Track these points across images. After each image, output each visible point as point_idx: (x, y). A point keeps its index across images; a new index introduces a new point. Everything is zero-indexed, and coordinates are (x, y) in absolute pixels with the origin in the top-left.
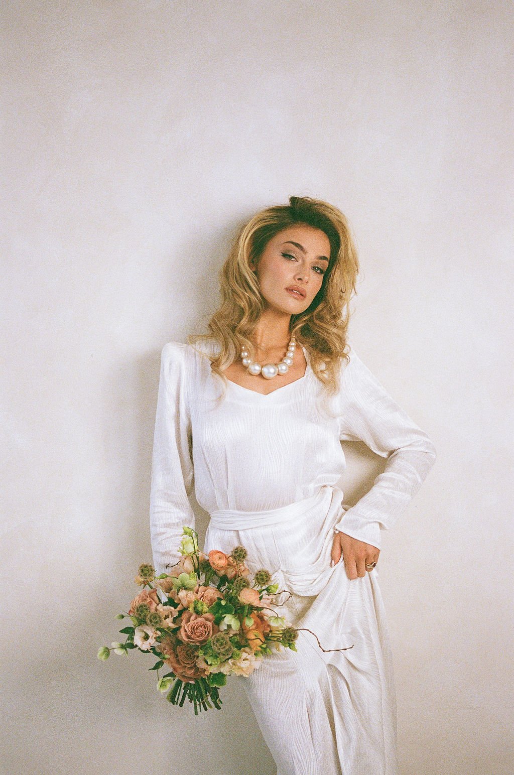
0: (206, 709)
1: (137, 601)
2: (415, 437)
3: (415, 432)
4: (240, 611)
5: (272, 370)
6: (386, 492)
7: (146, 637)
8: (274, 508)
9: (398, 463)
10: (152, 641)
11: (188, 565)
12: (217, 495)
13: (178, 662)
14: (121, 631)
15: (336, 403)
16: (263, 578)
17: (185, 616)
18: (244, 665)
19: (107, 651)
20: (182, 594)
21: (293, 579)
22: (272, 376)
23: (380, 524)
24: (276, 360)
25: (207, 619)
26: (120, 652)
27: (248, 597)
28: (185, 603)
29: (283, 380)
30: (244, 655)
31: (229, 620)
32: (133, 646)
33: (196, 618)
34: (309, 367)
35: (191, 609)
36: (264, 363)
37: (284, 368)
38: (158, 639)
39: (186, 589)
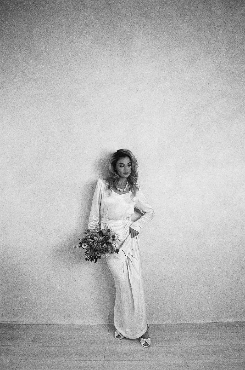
0: (93, 263)
1: (84, 237)
2: (151, 210)
3: (152, 209)
4: (108, 243)
5: (122, 190)
6: (143, 220)
7: (85, 246)
8: (116, 220)
9: (146, 214)
10: (86, 247)
11: (97, 231)
12: (104, 214)
13: (91, 252)
14: (79, 243)
15: (135, 199)
16: (114, 237)
17: (95, 243)
18: (107, 255)
19: (75, 247)
20: (95, 237)
21: (118, 236)
22: (122, 191)
23: (140, 227)
24: (123, 188)
25: (100, 244)
26: (78, 248)
27: (110, 241)
28: (95, 239)
29: (124, 193)
30: (107, 253)
31: (105, 245)
32: (81, 247)
33: (97, 243)
34: (130, 191)
35: (97, 241)
36: (121, 188)
37: (125, 190)
38: (87, 246)
39: (96, 237)
